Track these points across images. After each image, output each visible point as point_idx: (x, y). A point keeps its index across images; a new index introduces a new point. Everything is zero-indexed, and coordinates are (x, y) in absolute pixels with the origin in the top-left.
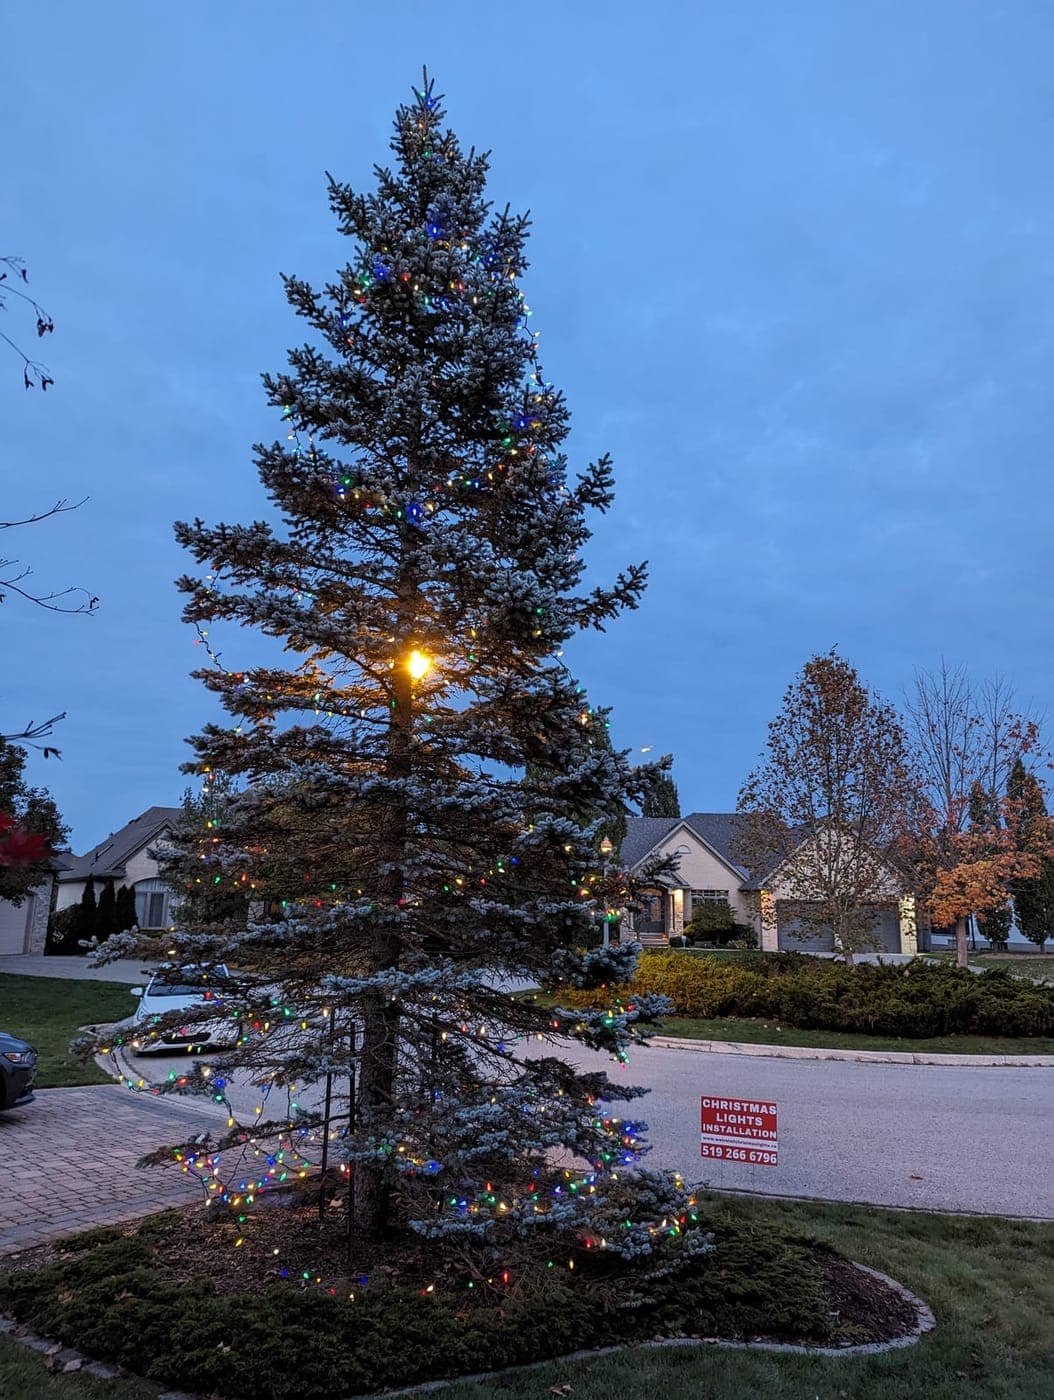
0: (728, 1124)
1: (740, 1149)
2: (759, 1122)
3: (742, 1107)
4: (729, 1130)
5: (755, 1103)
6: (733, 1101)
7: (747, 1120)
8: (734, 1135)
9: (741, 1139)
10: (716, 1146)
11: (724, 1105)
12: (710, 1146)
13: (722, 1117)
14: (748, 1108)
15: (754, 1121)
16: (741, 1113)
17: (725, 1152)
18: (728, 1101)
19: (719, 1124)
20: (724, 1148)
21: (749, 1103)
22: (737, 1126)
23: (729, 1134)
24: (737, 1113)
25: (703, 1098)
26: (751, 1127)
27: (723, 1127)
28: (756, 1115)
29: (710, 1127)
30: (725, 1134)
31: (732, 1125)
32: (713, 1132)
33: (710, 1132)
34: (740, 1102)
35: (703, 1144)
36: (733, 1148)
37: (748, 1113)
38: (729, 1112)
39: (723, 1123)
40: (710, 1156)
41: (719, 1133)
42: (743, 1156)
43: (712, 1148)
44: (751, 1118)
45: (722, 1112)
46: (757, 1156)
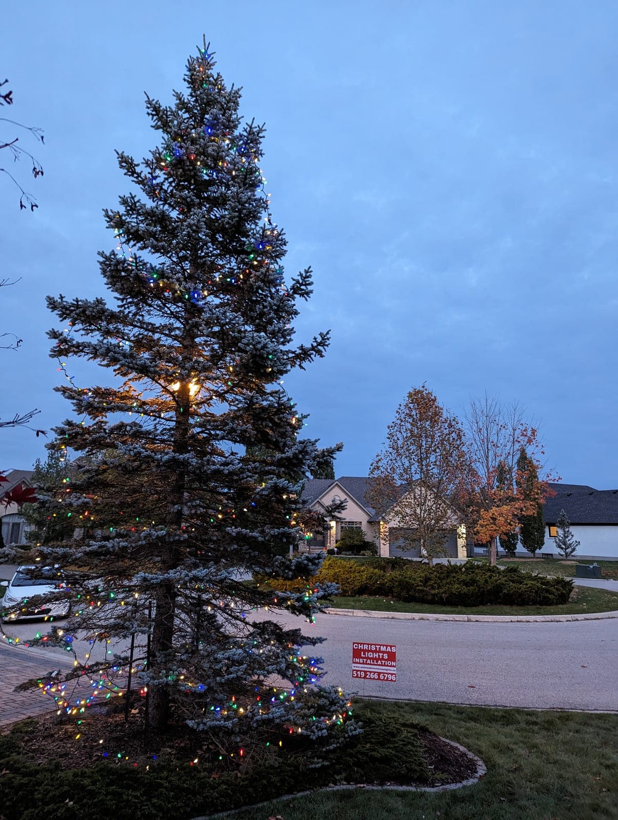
0: (368, 658)
1: (375, 672)
2: (386, 656)
3: (376, 648)
4: (369, 661)
5: (383, 646)
6: (371, 645)
7: (379, 656)
8: (371, 664)
9: (375, 667)
10: (361, 671)
11: (366, 647)
12: (357, 671)
13: (364, 654)
14: (380, 648)
15: (383, 656)
16: (376, 651)
17: (366, 675)
18: (368, 644)
19: (363, 658)
20: (365, 672)
21: (380, 645)
22: (373, 659)
23: (369, 664)
24: (373, 652)
25: (354, 643)
26: (381, 660)
27: (365, 660)
28: (384, 652)
29: (357, 660)
30: (366, 664)
31: (370, 659)
32: (360, 663)
33: (357, 663)
34: (375, 645)
35: (353, 670)
36: (370, 672)
37: (380, 651)
38: (368, 651)
39: (365, 658)
40: (357, 677)
41: (363, 663)
42: (376, 676)
43: (359, 673)
44: (381, 654)
45: (365, 651)
46: (385, 676)
